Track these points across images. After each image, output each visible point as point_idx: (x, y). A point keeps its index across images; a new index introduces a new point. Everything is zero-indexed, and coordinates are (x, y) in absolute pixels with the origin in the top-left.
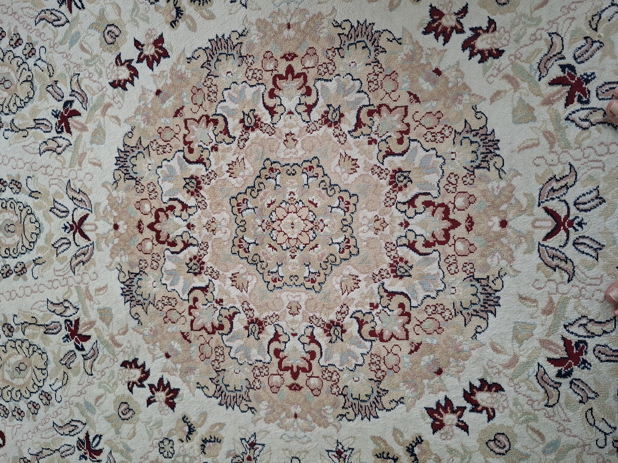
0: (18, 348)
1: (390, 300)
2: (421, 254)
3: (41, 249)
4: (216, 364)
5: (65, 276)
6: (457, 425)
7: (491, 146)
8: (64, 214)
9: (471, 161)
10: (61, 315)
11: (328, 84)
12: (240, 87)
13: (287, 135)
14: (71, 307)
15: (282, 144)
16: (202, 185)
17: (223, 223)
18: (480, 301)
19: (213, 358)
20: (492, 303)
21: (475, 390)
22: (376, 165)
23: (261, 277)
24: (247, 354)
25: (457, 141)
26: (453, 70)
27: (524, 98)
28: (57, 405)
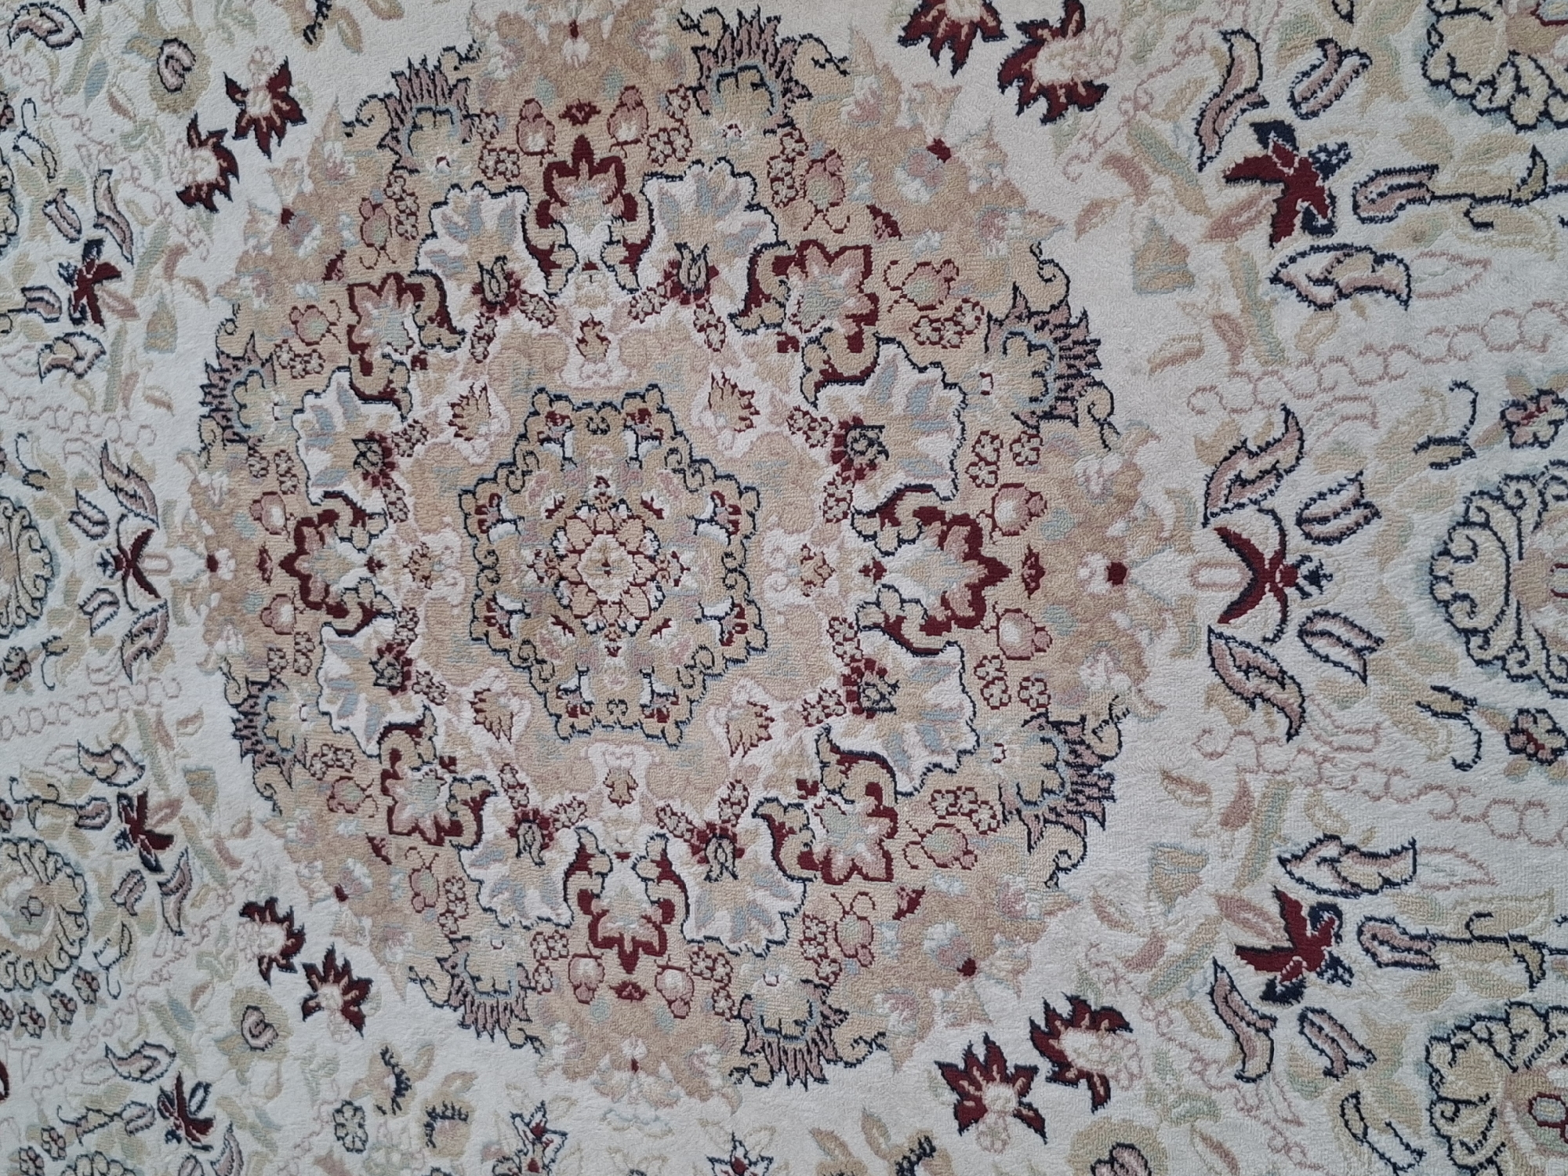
0: (24, 860)
1: (844, 773)
2: (917, 652)
3: (56, 616)
4: (450, 923)
5: (112, 685)
6: (1018, 1115)
7: (1080, 357)
8: (98, 529)
9: (1033, 400)
10: (107, 780)
11: (675, 188)
12: (468, 198)
13: (584, 325)
14: (128, 764)
15: (573, 350)
16: (396, 458)
17: (447, 559)
18: (1063, 784)
19: (441, 908)
20: (1095, 792)
21: (1058, 1023)
22: (797, 409)
23: (540, 701)
24: (517, 901)
25: (996, 342)
26: (978, 143)
27: (1161, 220)
28: (113, 1005)
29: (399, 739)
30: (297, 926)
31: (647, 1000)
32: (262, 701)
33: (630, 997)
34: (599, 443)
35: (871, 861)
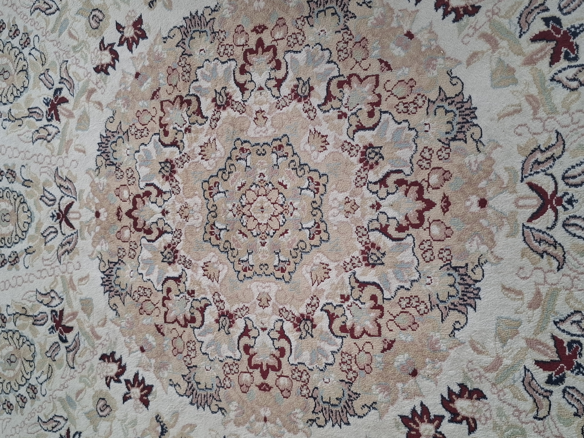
0: (10, 339)
1: (361, 291)
2: (394, 240)
3: (32, 238)
5: (53, 266)
6: (435, 437)
7: (468, 115)
8: (51, 203)
9: (447, 133)
10: (47, 305)
11: (297, 56)
12: (212, 65)
13: (257, 112)
14: (57, 298)
15: (253, 122)
16: (176, 169)
17: (196, 208)
18: (458, 293)
19: (185, 354)
20: (472, 295)
21: (454, 396)
22: (346, 142)
23: (232, 265)
24: (217, 350)
25: (431, 111)
26: (426, 31)
27: (502, 58)
28: (42, 399)
29: (171, 284)
30: (123, 364)
31: (271, 391)
32: (114, 270)
33: (265, 390)
34: (261, 159)
35: (372, 328)
